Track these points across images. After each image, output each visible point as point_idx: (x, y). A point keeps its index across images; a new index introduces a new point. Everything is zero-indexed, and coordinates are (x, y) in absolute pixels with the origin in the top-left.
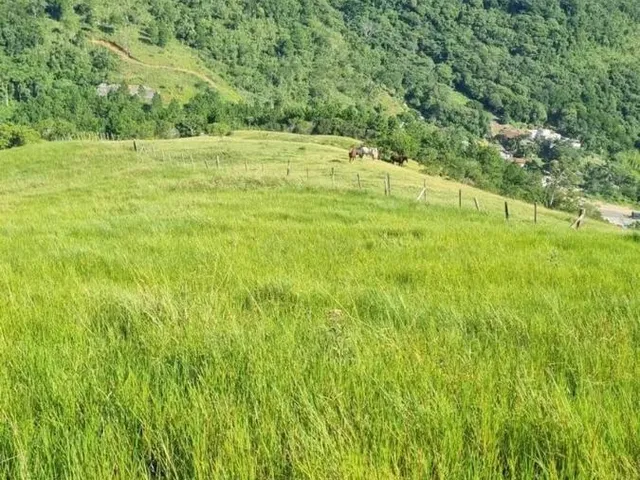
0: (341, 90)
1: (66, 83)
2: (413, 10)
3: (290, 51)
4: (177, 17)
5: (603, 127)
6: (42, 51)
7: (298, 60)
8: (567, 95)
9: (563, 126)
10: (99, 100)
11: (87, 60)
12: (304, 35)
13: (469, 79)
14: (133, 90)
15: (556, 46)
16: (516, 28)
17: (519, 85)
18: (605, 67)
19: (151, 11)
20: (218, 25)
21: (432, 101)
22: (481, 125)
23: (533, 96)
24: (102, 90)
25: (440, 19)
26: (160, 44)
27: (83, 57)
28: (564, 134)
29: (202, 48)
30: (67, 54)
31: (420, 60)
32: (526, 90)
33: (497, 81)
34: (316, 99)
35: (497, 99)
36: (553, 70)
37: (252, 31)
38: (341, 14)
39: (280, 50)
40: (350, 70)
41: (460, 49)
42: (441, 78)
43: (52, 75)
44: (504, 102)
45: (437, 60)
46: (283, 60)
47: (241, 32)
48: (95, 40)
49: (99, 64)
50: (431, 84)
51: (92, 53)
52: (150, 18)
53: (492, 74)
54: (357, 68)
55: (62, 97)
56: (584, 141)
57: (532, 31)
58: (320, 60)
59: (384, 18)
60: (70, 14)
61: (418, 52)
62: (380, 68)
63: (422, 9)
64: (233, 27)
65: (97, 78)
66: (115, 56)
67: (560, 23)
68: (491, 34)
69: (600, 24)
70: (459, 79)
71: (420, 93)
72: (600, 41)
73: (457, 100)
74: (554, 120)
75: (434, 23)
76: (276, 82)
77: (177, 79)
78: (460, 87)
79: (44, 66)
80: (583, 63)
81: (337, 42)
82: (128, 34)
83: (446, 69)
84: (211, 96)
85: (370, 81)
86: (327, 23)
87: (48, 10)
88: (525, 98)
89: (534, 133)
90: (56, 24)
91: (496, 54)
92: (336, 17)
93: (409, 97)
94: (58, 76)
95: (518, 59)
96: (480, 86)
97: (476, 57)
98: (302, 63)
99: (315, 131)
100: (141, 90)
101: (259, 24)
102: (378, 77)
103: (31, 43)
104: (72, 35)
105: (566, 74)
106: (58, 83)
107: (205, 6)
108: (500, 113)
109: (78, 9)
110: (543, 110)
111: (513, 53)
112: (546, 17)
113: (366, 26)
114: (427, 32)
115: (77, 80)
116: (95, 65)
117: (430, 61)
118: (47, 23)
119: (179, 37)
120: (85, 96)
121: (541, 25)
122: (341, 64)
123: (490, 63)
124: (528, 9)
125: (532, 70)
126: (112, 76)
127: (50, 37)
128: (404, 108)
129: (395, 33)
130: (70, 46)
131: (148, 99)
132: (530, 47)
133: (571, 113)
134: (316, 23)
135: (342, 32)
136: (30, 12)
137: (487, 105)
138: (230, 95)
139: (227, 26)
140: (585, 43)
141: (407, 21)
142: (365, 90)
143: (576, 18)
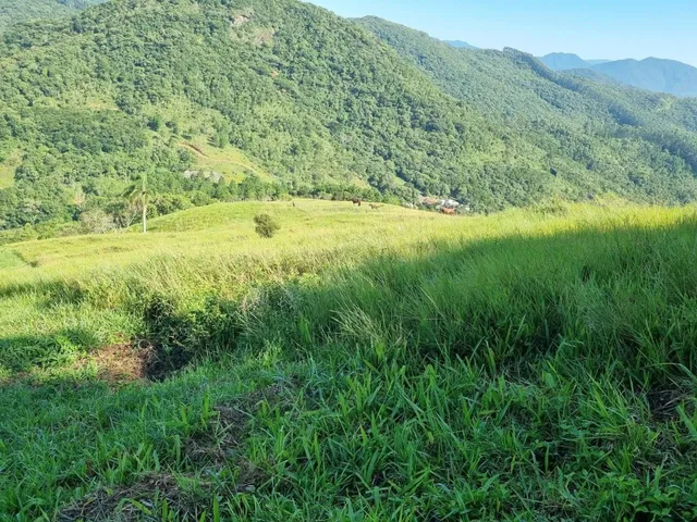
0: (331, 176)
1: (164, 170)
2: (371, 128)
3: (300, 152)
4: (231, 130)
5: (482, 198)
6: (148, 150)
7: (304, 157)
8: (461, 179)
9: (459, 198)
10: (186, 181)
11: (176, 156)
12: (308, 141)
13: (405, 170)
14: (207, 175)
15: (454, 151)
16: (430, 140)
17: (433, 173)
18: (482, 164)
19: (214, 126)
20: (255, 135)
21: (384, 182)
22: (413, 197)
23: (441, 180)
24: (187, 174)
25: (386, 134)
26: (221, 147)
27: (173, 153)
28: (461, 202)
29: (246, 149)
30: (163, 151)
31: (376, 158)
32: (438, 176)
33: (421, 171)
34: (316, 181)
35: (421, 181)
36: (452, 165)
37: (276, 139)
38: (328, 130)
39: (294, 151)
40: (336, 164)
41: (399, 152)
42: (388, 168)
43: (154, 165)
44: (426, 183)
45: (385, 158)
46: (296, 157)
47: (269, 139)
48: (180, 144)
49: (183, 158)
50: (383, 173)
51: (179, 152)
52: (214, 131)
53: (418, 167)
54: (339, 163)
55: (163, 178)
56: (472, 206)
57: (440, 142)
58: (318, 157)
59: (353, 133)
60: (162, 127)
61: (374, 153)
62: (352, 162)
63: (376, 128)
64: (265, 137)
65: (184, 167)
66: (193, 153)
67: (456, 137)
68: (416, 143)
69: (478, 138)
70: (399, 170)
71: (377, 178)
72: (478, 148)
73: (398, 182)
74: (454, 194)
75: (383, 137)
76: (292, 171)
77: (232, 168)
78: (400, 174)
79: (149, 159)
80: (468, 161)
81: (327, 147)
82: (201, 140)
83: (391, 163)
84: (254, 179)
85: (347, 171)
86: (320, 135)
87: (149, 125)
88: (437, 181)
89: (443, 201)
90: (155, 134)
91: (420, 155)
92: (326, 132)
93: (371, 180)
94: (158, 165)
95: (432, 158)
96: (411, 174)
97: (408, 157)
98: (307, 159)
99: (333, 199)
100: (212, 174)
101: (281, 136)
102: (352, 168)
103: (140, 145)
104: (166, 140)
105: (460, 167)
106: (159, 170)
107: (246, 123)
108: (423, 190)
109: (168, 125)
110: (448, 188)
111: (429, 155)
112: (447, 134)
113: (344, 138)
114: (379, 141)
115: (171, 168)
116: (182, 159)
117: (381, 158)
118: (149, 133)
119: (232, 142)
120: (177, 178)
121: (445, 138)
122: (330, 160)
123: (416, 160)
124: (437, 129)
125: (440, 165)
126: (193, 165)
127: (152, 142)
128: (368, 187)
129: (360, 141)
130: (165, 146)
131: (216, 180)
132: (439, 151)
133: (464, 190)
134: (314, 135)
135: (330, 141)
136: (138, 125)
137: (417, 186)
138: (266, 178)
139: (261, 136)
140: (470, 150)
141: (367, 135)
142: (345, 176)
143: (464, 135)
